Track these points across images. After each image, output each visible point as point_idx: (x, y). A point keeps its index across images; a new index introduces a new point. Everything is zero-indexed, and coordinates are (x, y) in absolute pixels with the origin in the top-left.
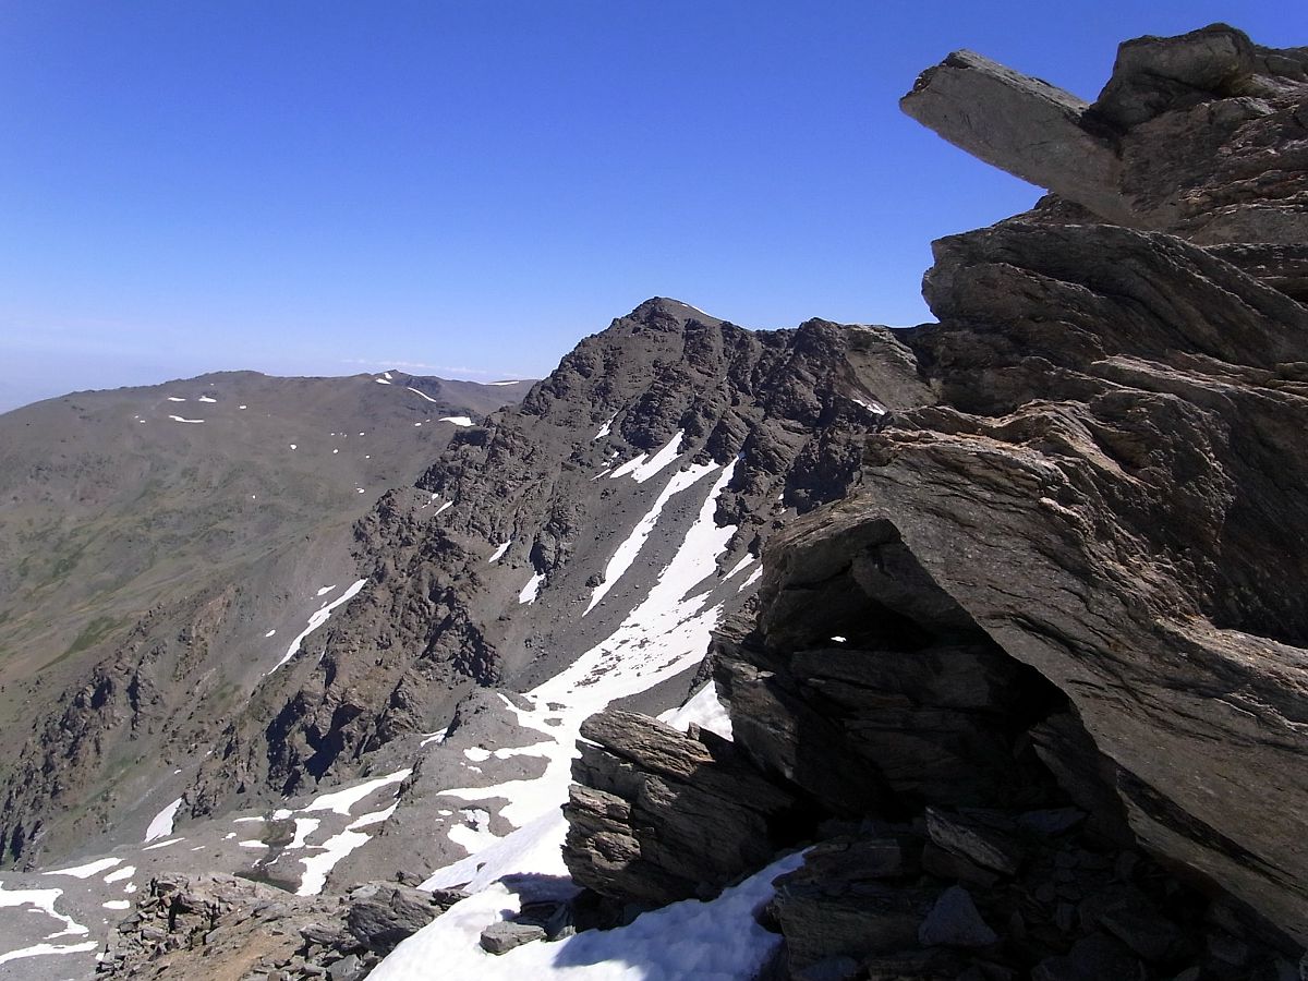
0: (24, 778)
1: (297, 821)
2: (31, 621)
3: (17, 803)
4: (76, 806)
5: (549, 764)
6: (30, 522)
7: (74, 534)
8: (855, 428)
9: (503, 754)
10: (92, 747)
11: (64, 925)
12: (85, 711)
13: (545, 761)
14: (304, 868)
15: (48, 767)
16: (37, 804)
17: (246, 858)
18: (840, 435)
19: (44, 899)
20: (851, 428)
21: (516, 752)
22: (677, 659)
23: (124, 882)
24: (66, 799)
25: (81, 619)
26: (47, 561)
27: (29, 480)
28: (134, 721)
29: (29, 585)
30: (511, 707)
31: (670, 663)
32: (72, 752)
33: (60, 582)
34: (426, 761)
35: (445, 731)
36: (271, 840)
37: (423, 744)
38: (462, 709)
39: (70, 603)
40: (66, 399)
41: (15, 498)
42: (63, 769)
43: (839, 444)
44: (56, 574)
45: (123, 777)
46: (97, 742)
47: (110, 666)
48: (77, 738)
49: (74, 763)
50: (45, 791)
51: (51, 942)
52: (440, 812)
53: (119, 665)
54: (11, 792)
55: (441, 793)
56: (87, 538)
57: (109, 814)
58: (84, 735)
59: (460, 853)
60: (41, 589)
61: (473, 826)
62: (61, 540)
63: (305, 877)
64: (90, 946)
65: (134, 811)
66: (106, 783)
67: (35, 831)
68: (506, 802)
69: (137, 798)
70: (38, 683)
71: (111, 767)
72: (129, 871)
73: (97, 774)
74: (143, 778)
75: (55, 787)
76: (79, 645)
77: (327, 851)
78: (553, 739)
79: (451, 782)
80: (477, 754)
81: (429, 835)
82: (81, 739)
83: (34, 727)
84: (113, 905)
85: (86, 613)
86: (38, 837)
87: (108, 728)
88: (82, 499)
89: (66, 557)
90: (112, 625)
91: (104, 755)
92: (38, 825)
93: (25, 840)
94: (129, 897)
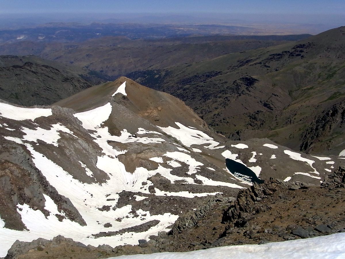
0: (310, 130)
2: (319, 90)
3: (308, 136)
4: (322, 141)
6: (323, 63)
7: (335, 67)
10: (329, 127)
11: (314, 171)
12: (329, 117)
15: (317, 129)
16: (312, 138)
19: (310, 162)
23: (331, 165)
24: (320, 139)
25: (332, 91)
26: (326, 74)
27: (325, 51)
28: (342, 122)
29: (320, 80)
32: (323, 127)
33: (328, 80)
39: (330, 87)
40: (339, 28)
41: (320, 56)
42: (320, 130)
44: (327, 78)
45: (336, 137)
46: (330, 126)
47: (338, 106)
48: (325, 123)
49: (323, 130)
50: (315, 135)
51: (310, 173)
53: (340, 106)
54: (307, 133)
56: (338, 69)
57: (330, 146)
58: (327, 123)
60: (323, 82)
62: (331, 69)
64: (319, 178)
65: (337, 147)
66: (331, 137)
67: (311, 144)
69: (339, 144)
70: (318, 107)
71: (333, 133)
72: (333, 163)
73: (329, 134)
74: (341, 139)
75: (318, 135)
76: (331, 98)
82: (326, 124)
83: (315, 118)
84: (327, 170)
85: (334, 90)
86: (311, 146)
87: (334, 123)
88: (338, 58)
89: (331, 74)
90: (340, 94)
91: (332, 131)
92: (312, 143)
93: (308, 146)
94: (331, 169)
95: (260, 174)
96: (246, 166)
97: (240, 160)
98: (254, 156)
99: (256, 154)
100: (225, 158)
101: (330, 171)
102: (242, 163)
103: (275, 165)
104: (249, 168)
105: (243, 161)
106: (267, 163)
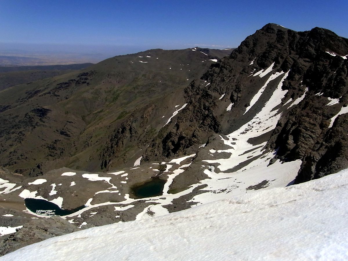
0: (107, 149)
1: (167, 165)
2: (108, 112)
3: (105, 155)
4: (118, 157)
5: (231, 155)
6: (107, 88)
7: (117, 91)
8: (326, 61)
9: (219, 151)
10: (121, 143)
11: (112, 186)
12: (120, 134)
13: (230, 154)
14: (168, 177)
15: (112, 147)
16: (110, 156)
17: (154, 173)
18: (321, 63)
19: (108, 179)
20: (324, 61)
21: (223, 151)
22: (268, 128)
23: (125, 177)
24: (116, 155)
25: (119, 112)
26: (111, 98)
27: (107, 78)
28: (131, 137)
29: (107, 103)
30: (223, 139)
31: (267, 129)
32: (117, 144)
33: (114, 102)
34: (199, 152)
35: (205, 144)
36: (160, 169)
37: (199, 147)
38: (209, 139)
39: (116, 108)
40: (114, 58)
41: (104, 82)
42: (115, 147)
43: (320, 65)
44: (113, 100)
45: (129, 150)
46: (122, 142)
47: (125, 124)
48: (118, 140)
49: (117, 146)
50: (111, 152)
51: (109, 190)
52: (202, 166)
53: (127, 123)
54: (104, 152)
55: (203, 161)
56: (120, 92)
57: (125, 159)
58: (119, 140)
59: (206, 177)
60: (110, 104)
61: (210, 170)
62: (114, 93)
63: (168, 179)
64: (117, 191)
65: (131, 159)
66: (125, 151)
67: (109, 162)
68: (219, 164)
69: (132, 155)
70: (109, 127)
71: (126, 148)
72: (126, 174)
73: (122, 149)
74: (133, 151)
75: (113, 152)
76: (119, 118)
77: (174, 173)
78: (233, 148)
79: (205, 158)
80: (212, 151)
81: (199, 172)
82: (119, 141)
83: (109, 137)
84: (123, 182)
85: (121, 110)
86: (110, 163)
87: (125, 138)
88: (119, 82)
89: (115, 96)
90: (126, 113)
91: (124, 145)
92: (110, 160)
93: (107, 164)
94: (126, 180)
95: (63, 205)
96: (47, 200)
97: (40, 196)
98: (54, 188)
99: (56, 186)
100: (23, 198)
101: (126, 182)
102: (43, 199)
103: (75, 192)
104: (50, 201)
105: (43, 196)
106: (68, 191)
